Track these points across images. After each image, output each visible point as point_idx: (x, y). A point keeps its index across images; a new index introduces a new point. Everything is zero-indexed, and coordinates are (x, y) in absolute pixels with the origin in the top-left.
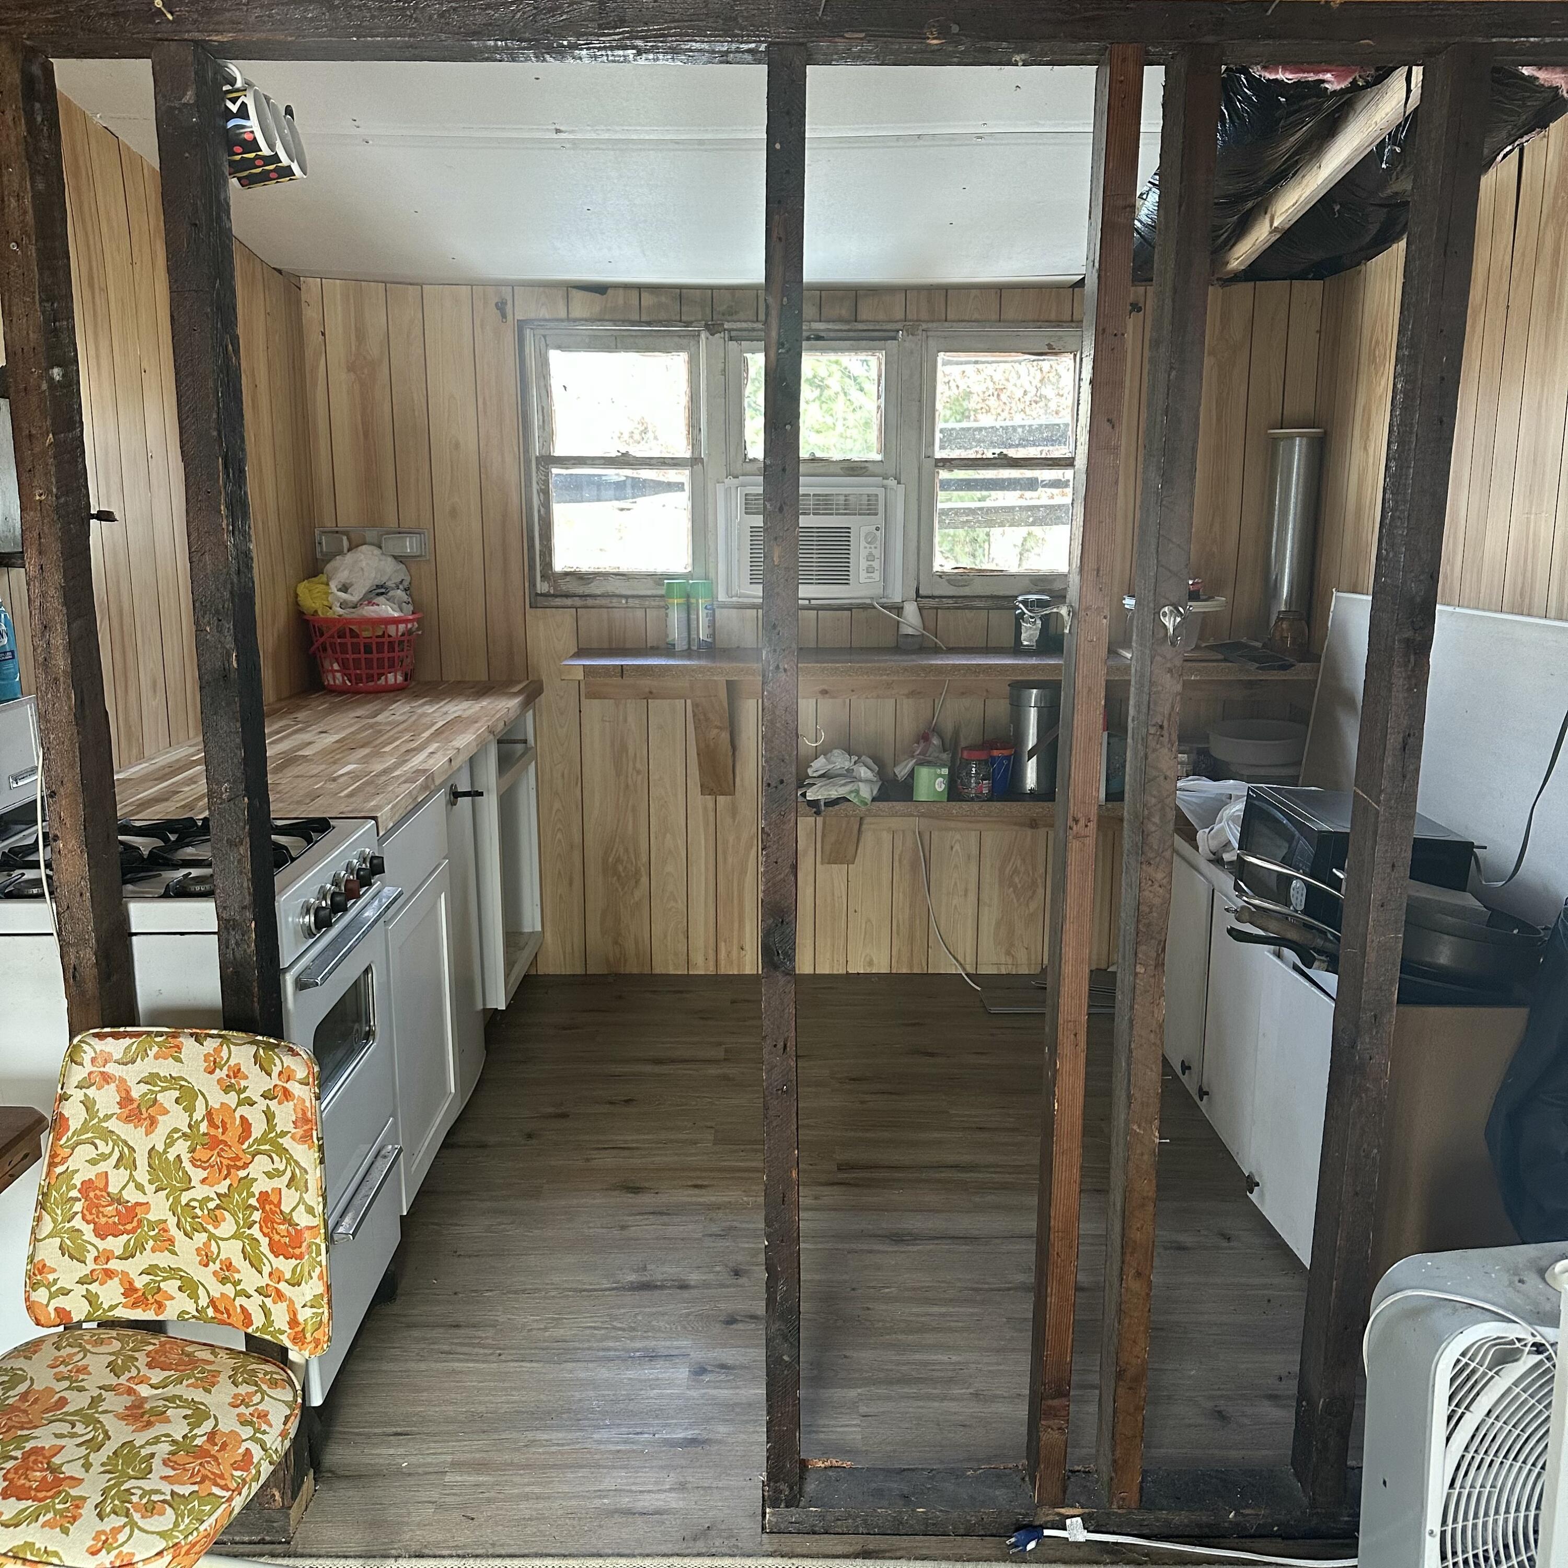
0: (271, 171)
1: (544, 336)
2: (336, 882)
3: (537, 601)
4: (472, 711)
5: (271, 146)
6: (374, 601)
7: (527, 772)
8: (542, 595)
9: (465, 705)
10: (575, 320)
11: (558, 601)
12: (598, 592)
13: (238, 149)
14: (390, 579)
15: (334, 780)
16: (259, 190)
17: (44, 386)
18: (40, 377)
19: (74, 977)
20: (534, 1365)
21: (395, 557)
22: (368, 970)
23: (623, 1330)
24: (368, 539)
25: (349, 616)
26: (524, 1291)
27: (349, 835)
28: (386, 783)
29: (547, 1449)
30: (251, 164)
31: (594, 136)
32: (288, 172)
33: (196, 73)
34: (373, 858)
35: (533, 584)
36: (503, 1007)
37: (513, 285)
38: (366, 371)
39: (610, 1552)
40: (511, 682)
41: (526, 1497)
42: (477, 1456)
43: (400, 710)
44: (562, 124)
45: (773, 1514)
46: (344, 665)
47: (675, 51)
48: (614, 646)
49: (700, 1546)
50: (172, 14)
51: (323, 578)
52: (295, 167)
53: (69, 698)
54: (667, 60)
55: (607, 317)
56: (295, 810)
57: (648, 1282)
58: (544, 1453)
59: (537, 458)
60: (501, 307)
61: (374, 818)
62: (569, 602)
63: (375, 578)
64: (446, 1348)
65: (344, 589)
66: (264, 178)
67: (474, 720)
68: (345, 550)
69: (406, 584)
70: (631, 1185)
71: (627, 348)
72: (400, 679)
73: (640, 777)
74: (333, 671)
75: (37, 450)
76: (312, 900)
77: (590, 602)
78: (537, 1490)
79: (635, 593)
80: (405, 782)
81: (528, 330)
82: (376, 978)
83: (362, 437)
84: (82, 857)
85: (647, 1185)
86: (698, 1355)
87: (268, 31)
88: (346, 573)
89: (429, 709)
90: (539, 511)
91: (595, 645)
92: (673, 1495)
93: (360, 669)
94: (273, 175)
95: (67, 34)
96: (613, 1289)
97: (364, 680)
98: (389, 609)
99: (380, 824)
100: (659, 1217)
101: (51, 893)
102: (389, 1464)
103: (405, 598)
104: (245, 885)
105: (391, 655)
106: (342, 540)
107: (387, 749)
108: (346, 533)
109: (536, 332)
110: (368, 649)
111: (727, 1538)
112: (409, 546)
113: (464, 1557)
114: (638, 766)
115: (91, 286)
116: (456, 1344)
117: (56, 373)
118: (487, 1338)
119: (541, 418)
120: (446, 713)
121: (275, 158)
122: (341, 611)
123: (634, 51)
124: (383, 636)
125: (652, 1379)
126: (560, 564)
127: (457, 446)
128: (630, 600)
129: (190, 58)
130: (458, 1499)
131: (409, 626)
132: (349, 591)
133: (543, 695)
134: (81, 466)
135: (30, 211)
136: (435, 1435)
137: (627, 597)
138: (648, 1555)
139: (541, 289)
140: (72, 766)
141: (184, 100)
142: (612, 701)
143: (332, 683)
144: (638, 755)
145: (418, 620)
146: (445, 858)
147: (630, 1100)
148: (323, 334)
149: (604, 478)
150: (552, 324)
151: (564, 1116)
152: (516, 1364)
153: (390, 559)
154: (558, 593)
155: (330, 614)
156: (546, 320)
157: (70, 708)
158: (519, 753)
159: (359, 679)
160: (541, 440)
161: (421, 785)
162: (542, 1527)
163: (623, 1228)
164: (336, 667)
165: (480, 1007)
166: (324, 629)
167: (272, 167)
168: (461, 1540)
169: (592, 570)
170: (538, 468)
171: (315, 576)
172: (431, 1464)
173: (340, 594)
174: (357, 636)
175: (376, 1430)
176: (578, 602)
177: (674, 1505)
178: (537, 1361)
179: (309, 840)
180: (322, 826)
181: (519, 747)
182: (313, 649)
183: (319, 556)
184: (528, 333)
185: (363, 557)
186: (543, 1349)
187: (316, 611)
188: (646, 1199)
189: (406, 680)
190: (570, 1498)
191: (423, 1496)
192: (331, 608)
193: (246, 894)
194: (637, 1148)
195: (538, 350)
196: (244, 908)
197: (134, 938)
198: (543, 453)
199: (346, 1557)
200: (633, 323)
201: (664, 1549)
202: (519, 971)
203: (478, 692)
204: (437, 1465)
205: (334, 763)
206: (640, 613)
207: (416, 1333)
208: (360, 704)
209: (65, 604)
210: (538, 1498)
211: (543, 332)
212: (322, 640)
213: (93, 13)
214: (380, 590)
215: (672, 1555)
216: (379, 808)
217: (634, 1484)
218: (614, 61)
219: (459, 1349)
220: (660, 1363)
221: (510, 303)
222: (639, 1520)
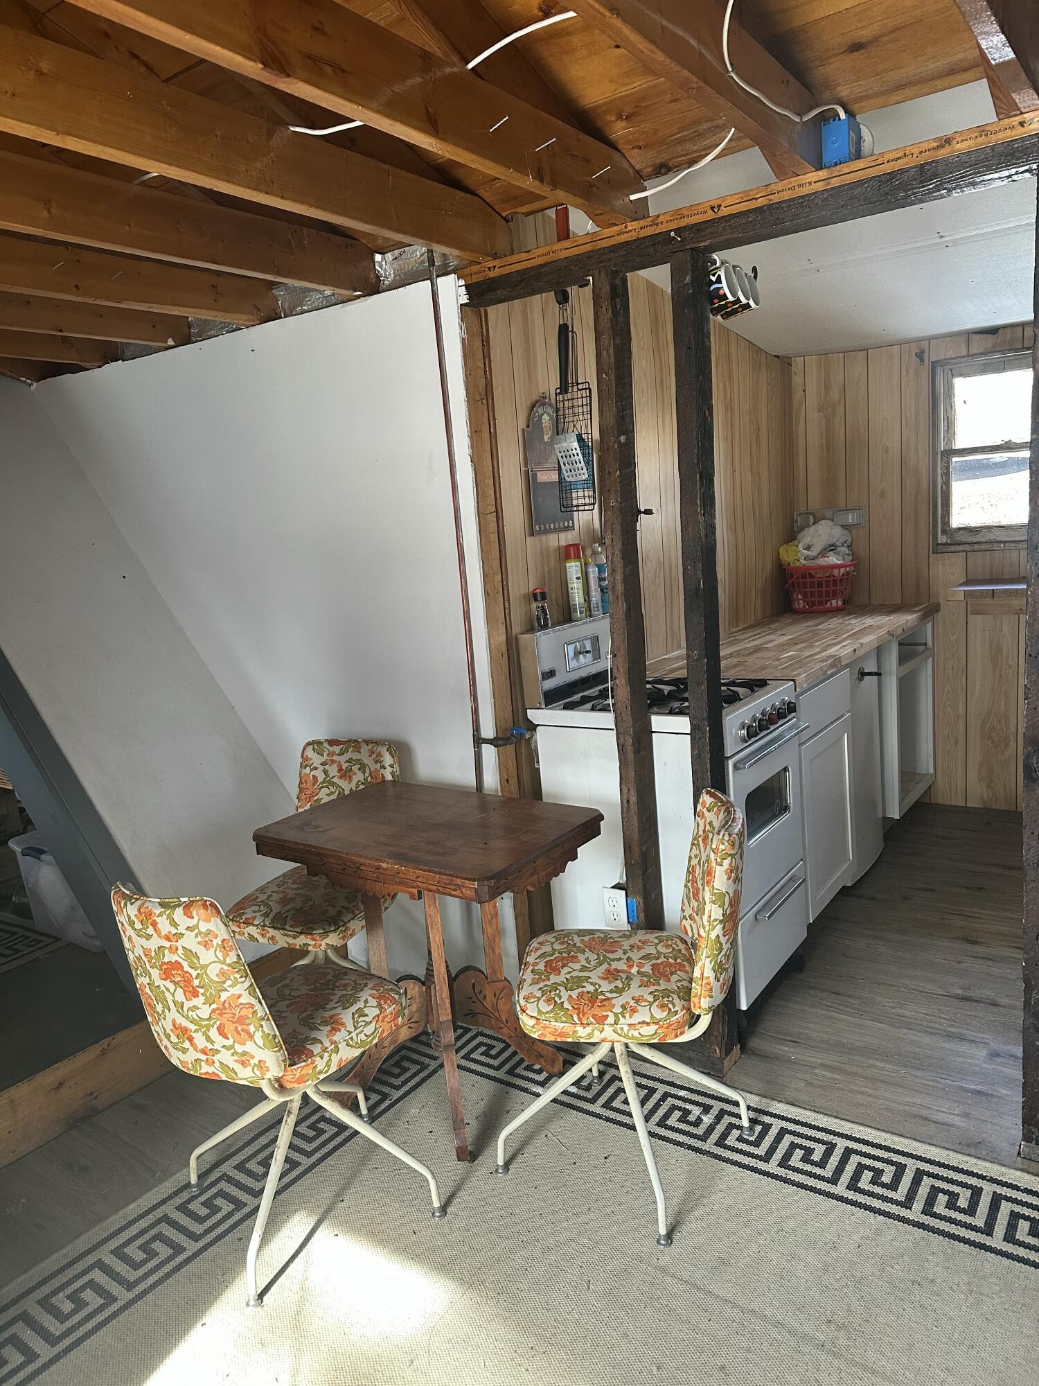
0: (738, 308)
1: (951, 370)
2: (763, 714)
3: (938, 548)
4: (881, 622)
5: (733, 294)
6: (827, 555)
7: (927, 663)
8: (941, 544)
9: (879, 618)
10: (973, 355)
11: (953, 548)
12: (983, 540)
13: (716, 301)
14: (838, 540)
15: (779, 660)
16: (733, 318)
17: (616, 446)
18: (614, 442)
19: (622, 750)
20: (882, 1025)
21: (842, 526)
22: (786, 769)
23: (946, 1019)
24: (827, 517)
25: (809, 565)
26: (884, 984)
27: (777, 688)
28: (808, 663)
29: (881, 1072)
30: (726, 306)
31: (968, 234)
32: (748, 306)
33: (692, 266)
34: (790, 703)
35: (935, 537)
36: (897, 817)
37: (929, 339)
38: (830, 411)
39: (909, 1136)
40: (917, 604)
41: (863, 1093)
42: (837, 1064)
43: (835, 622)
44: (943, 232)
45: (1026, 1146)
46: (805, 595)
47: (974, 184)
48: (994, 578)
49: (972, 1151)
50: (680, 237)
51: (796, 542)
52: (751, 303)
53: (623, 606)
54: (970, 190)
55: (997, 349)
56: (751, 675)
57: (969, 996)
58: (878, 1073)
59: (942, 452)
60: (920, 356)
61: (792, 680)
62: (961, 548)
63: (828, 540)
64: (829, 1004)
65: (808, 548)
66: (735, 312)
67: (880, 627)
68: (811, 524)
69: (849, 543)
70: (971, 939)
71: (1012, 368)
72: (840, 603)
73: (1011, 671)
74: (799, 600)
75: (612, 480)
76: (747, 721)
77: (976, 547)
78: (869, 1091)
79: (1011, 539)
80: (820, 662)
81: (939, 367)
82: (790, 776)
83: (825, 450)
84: (627, 689)
85: (983, 941)
86: (995, 1046)
87: (729, 234)
88: (809, 538)
89: (853, 621)
90: (942, 487)
91: (980, 578)
92: (959, 1118)
93: (815, 598)
94: (740, 310)
95: (630, 260)
96: (945, 996)
97: (817, 605)
98: (835, 559)
99: (797, 684)
100: (987, 961)
101: (614, 711)
102: (784, 1055)
103: (847, 552)
104: (704, 707)
105: (835, 588)
106: (809, 518)
107: (816, 644)
108: (813, 514)
109: (945, 367)
110: (820, 585)
111: (992, 1152)
112: (851, 518)
113: (818, 1112)
114: (1011, 663)
115: (662, 386)
116: (835, 1003)
117: (623, 439)
118: (855, 1004)
119: (946, 424)
120: (864, 623)
121: (738, 300)
122: (805, 562)
123: (945, 191)
124: (830, 576)
125: (960, 1052)
126: (956, 521)
127: (887, 450)
128: (1007, 545)
129: (689, 259)
130: (821, 1083)
131: (848, 569)
132: (811, 549)
133: (940, 613)
134: (633, 486)
135: (612, 356)
136: (813, 1047)
137: (1004, 542)
138: (933, 1145)
139: (950, 338)
140: (624, 641)
141: (686, 282)
142: (991, 617)
143: (797, 607)
144: (1010, 656)
145: (854, 565)
146: (848, 712)
147: (982, 888)
148: (804, 391)
149: (991, 460)
150: (956, 361)
151: (932, 890)
152: (871, 1022)
153: (839, 527)
154: (954, 543)
155: (797, 564)
156: (952, 359)
157: (623, 612)
158: (921, 651)
159: (813, 604)
160: (946, 439)
161: (830, 664)
162: (869, 1112)
163: (959, 962)
164: (800, 597)
165: (881, 815)
166: (794, 574)
167: (737, 306)
168: (819, 1104)
169: (978, 525)
170: (942, 459)
171: (791, 542)
172: (808, 1061)
173: (804, 551)
174: (814, 577)
175: (779, 1036)
176: (967, 547)
177: (958, 1123)
178: (884, 1024)
179: (753, 691)
180: (762, 683)
181: (922, 648)
182: (787, 585)
183: (795, 529)
184: (939, 370)
185: (821, 527)
186: (890, 1018)
187: (789, 563)
188: (979, 949)
189: (844, 604)
190: (890, 1101)
191: (801, 1076)
192: (798, 561)
193: (704, 711)
194: (981, 918)
195: (946, 379)
196: (704, 719)
197: (653, 734)
198: (947, 448)
199: (752, 1093)
200: (1017, 350)
201: (946, 1145)
202: (913, 798)
203: (890, 611)
204: (812, 1063)
205: (782, 651)
206: (1015, 554)
207: (812, 992)
208: (811, 619)
209: (623, 558)
210: (869, 1096)
211: (949, 367)
212: (792, 580)
213: (643, 246)
214: (832, 548)
215: (950, 1150)
216: (798, 675)
217: (933, 1105)
218: (933, 200)
219: (835, 1005)
220: (968, 1044)
221: (927, 351)
222: (933, 1125)
